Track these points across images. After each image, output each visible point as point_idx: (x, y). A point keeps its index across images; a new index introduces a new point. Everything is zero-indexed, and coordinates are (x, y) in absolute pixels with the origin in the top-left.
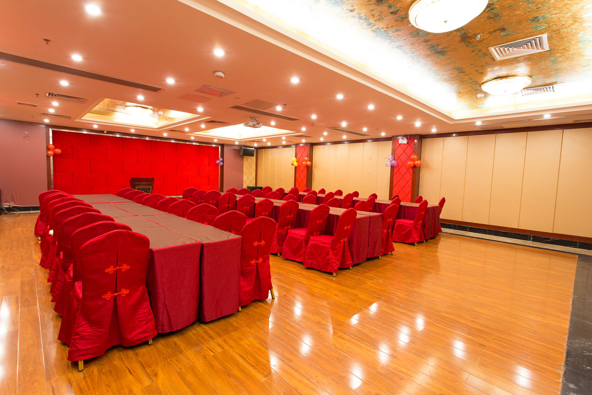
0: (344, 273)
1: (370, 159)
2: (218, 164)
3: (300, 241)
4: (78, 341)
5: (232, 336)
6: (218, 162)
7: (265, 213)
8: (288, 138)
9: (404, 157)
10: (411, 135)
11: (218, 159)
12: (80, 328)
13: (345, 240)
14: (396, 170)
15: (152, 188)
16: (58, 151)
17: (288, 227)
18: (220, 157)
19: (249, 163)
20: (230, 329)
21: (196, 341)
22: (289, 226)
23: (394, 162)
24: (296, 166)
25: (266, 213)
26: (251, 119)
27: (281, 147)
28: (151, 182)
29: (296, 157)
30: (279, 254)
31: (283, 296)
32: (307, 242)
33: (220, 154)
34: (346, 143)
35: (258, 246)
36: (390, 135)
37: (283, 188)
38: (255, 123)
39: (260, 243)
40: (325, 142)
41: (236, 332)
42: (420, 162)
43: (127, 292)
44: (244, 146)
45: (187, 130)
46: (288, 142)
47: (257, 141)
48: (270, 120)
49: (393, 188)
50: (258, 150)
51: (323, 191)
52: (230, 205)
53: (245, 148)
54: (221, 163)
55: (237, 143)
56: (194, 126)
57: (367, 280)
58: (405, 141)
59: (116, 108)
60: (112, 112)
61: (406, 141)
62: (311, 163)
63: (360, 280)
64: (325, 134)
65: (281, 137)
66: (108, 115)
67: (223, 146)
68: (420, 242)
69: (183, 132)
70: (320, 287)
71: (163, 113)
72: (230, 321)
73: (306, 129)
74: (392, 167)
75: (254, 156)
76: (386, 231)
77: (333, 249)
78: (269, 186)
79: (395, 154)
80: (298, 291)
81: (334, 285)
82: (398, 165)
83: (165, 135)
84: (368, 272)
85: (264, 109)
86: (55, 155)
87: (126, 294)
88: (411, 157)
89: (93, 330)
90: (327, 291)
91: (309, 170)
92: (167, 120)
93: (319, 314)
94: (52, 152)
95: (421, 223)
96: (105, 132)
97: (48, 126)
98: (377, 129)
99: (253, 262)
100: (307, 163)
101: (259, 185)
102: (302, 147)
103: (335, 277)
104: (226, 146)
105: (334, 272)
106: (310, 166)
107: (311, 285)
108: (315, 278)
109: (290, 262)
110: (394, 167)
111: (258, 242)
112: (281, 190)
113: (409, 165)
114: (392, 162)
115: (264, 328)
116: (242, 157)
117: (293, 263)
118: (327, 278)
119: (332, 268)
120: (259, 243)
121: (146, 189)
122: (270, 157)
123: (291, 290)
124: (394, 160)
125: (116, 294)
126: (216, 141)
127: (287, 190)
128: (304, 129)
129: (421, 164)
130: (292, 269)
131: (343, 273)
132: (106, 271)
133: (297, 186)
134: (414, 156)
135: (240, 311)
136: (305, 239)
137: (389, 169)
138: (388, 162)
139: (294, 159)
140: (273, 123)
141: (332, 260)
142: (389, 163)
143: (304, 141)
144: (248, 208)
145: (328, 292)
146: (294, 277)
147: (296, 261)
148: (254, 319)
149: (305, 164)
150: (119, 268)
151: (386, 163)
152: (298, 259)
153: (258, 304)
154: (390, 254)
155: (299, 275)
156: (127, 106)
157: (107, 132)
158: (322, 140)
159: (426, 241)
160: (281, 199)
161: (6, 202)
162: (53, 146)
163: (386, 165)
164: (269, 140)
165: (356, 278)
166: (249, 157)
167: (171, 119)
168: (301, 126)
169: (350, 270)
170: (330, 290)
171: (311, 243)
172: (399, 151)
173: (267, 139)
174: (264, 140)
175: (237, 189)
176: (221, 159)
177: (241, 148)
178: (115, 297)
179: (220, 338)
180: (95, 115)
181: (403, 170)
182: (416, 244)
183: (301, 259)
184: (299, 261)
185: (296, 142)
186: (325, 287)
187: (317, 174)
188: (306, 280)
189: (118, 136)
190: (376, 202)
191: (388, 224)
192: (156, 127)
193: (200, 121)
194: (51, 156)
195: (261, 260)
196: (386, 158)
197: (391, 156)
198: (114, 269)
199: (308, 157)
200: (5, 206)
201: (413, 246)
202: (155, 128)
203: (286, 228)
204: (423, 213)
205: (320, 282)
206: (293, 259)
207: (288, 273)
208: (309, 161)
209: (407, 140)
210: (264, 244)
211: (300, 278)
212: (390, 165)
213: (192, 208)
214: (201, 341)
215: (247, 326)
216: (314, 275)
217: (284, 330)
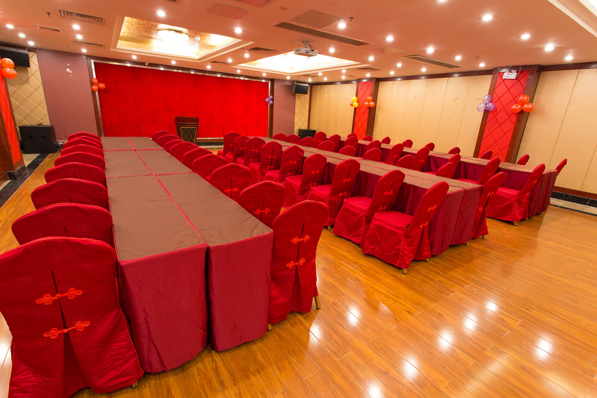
0: (418, 269)
1: (454, 100)
2: (267, 103)
3: (359, 216)
4: (16, 395)
5: (252, 386)
6: (267, 100)
7: (315, 171)
8: (350, 70)
9: (507, 98)
10: (524, 67)
11: (268, 97)
12: (18, 376)
13: (425, 224)
14: (491, 116)
15: (198, 129)
16: (102, 85)
17: (343, 194)
18: (269, 95)
19: (302, 101)
20: (250, 369)
21: (199, 388)
22: (346, 192)
23: (491, 105)
24: (356, 107)
25: (317, 171)
26: (304, 44)
27: (339, 83)
28: (195, 122)
29: (357, 96)
30: (329, 227)
31: (332, 306)
32: (369, 221)
33: (269, 91)
34: (424, 78)
35: (299, 243)
36: (491, 67)
37: (338, 134)
38: (308, 49)
39: (301, 240)
40: (395, 77)
41: (258, 376)
42: (532, 106)
43: (87, 325)
44: (297, 82)
45: (230, 61)
46: (349, 77)
47: (312, 76)
48: (329, 46)
49: (482, 140)
50: (313, 86)
51: (387, 140)
52: (274, 156)
53: (298, 84)
54: (271, 102)
55: (288, 78)
56: (237, 55)
57: (454, 284)
58: (513, 75)
59: (153, 34)
60: (147, 39)
61: (515, 76)
62: (374, 103)
63: (443, 283)
64: (399, 65)
65: (341, 70)
66: (145, 44)
67: (273, 81)
68: (522, 220)
69: (226, 64)
70: (384, 292)
71: (201, 39)
72: (253, 348)
73: (374, 58)
74: (486, 112)
75: (308, 93)
76: (483, 209)
77: (407, 237)
78: (323, 131)
79: (494, 92)
80: (354, 298)
81: (404, 290)
82: (495, 109)
83: (209, 67)
84: (452, 269)
85: (321, 27)
86: (100, 90)
87: (85, 327)
88: (519, 98)
89: (38, 379)
90: (397, 301)
91: (372, 112)
92: (207, 48)
93: (386, 353)
94: (96, 87)
95: (528, 195)
96: (147, 64)
97: (89, 57)
98: (477, 58)
99: (291, 265)
100: (370, 103)
101: (312, 128)
102: (365, 83)
103: (405, 274)
104: (276, 81)
105: (405, 268)
106: (372, 108)
107: (372, 287)
108: (378, 274)
109: (344, 240)
110: (489, 111)
111: (299, 239)
112: (337, 138)
113: (513, 109)
114: (487, 105)
115: (301, 373)
116: (294, 95)
117: (348, 243)
118: (394, 275)
119: (403, 263)
120: (301, 238)
121: (191, 130)
122: (326, 95)
123: (343, 294)
124: (491, 102)
125: (66, 331)
126: (264, 75)
127: (344, 137)
128: (371, 59)
129: (532, 109)
130: (345, 254)
131: (417, 267)
132: (39, 301)
133: (355, 132)
134: (523, 98)
135: (269, 330)
136: (365, 215)
137: (481, 115)
138: (482, 105)
139: (354, 98)
140: (332, 50)
141: (404, 251)
142: (482, 107)
143: (368, 75)
144: (295, 162)
145: (397, 303)
146: (348, 268)
147: (352, 240)
148: (288, 351)
149: (367, 105)
150: (61, 296)
151: (479, 106)
152: (355, 239)
153: (296, 318)
154: (481, 238)
155: (355, 266)
156: (159, 30)
157: (148, 64)
158: (392, 73)
159: (529, 218)
160: (336, 151)
161: (60, 140)
162: (96, 81)
163: (478, 109)
164: (325, 74)
165: (436, 279)
166: (302, 94)
167: (211, 48)
168: (368, 54)
169: (425, 263)
170: (400, 301)
171: (374, 223)
172: (501, 90)
173: (323, 72)
174: (320, 74)
175: (285, 134)
176: (271, 97)
177: (293, 84)
178: (67, 334)
179: (234, 387)
180: (131, 43)
181: (502, 116)
182: (516, 223)
183: (359, 240)
184: (355, 242)
185: (359, 77)
186: (392, 293)
187: (381, 118)
188: (365, 276)
189: (162, 69)
190: (461, 160)
191: (488, 199)
192: (197, 57)
193: (242, 48)
194: (97, 91)
195: (302, 261)
196: (478, 99)
197: (487, 97)
198: (53, 298)
199: (371, 96)
200: (60, 144)
201: (511, 226)
202: (197, 59)
203: (341, 195)
204: (535, 182)
205: (384, 282)
206: (348, 238)
207: (341, 260)
208: (372, 101)
209: (516, 73)
210: (308, 240)
211: (356, 271)
212: (484, 109)
213: (215, 170)
214: (206, 390)
215: (276, 364)
216: (377, 269)
217: (331, 384)
